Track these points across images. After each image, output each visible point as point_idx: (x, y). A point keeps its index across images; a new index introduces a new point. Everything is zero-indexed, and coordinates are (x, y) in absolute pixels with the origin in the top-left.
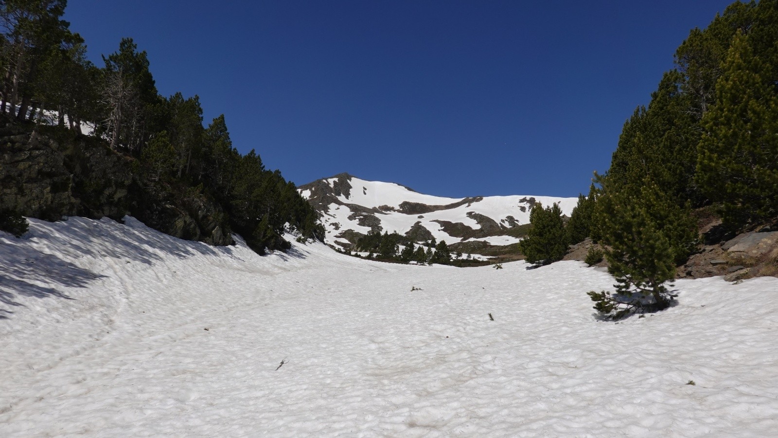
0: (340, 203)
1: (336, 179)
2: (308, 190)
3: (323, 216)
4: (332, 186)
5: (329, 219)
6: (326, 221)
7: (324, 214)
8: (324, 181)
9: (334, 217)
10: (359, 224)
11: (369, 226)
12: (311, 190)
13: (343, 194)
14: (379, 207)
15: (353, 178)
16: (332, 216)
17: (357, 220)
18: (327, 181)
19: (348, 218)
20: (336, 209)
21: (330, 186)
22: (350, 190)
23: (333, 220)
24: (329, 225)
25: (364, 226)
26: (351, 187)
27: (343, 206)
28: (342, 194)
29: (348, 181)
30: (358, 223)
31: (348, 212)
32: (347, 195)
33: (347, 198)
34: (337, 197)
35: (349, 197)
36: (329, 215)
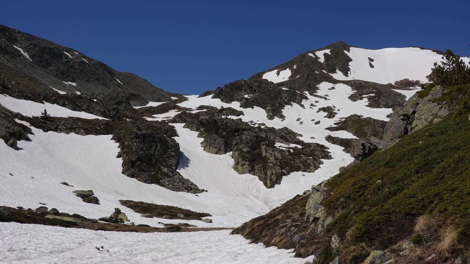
0: (335, 82)
1: (328, 51)
2: (288, 69)
3: (307, 98)
4: (322, 60)
5: (316, 102)
6: (312, 105)
7: (308, 96)
8: (310, 54)
9: (325, 99)
10: (369, 106)
11: (387, 106)
12: (291, 68)
13: (340, 70)
14: (396, 83)
15: (351, 48)
16: (321, 97)
17: (366, 99)
18: (315, 55)
19: (349, 98)
20: (329, 89)
21: (319, 60)
22: (350, 63)
23: (323, 104)
24: (318, 112)
25: (378, 107)
26: (350, 60)
27: (341, 85)
28: (337, 71)
29: (345, 52)
30: (367, 104)
31: (349, 91)
32: (346, 71)
33: (346, 74)
34: (331, 74)
35: (349, 73)
36: (316, 96)
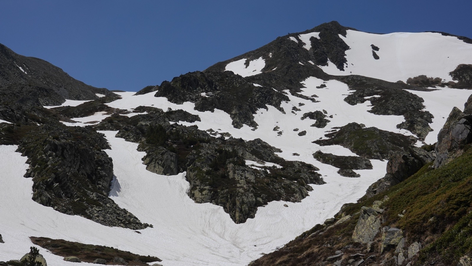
0: (326, 77)
1: (316, 35)
2: (261, 58)
3: (287, 99)
4: (308, 46)
5: (301, 104)
6: (294, 108)
7: (290, 96)
8: (293, 39)
9: (313, 100)
10: (373, 111)
11: (397, 112)
12: (266, 57)
13: (332, 61)
14: (409, 81)
15: (349, 32)
16: (307, 98)
17: (368, 103)
18: (298, 39)
19: (346, 100)
20: (318, 87)
21: (304, 47)
22: (346, 52)
23: (310, 107)
24: (303, 119)
25: (385, 113)
27: (334, 81)
28: (329, 62)
29: (340, 36)
30: (370, 108)
31: (345, 90)
32: (341, 63)
33: (341, 67)
34: (320, 66)
35: (345, 65)
36: (301, 96)
